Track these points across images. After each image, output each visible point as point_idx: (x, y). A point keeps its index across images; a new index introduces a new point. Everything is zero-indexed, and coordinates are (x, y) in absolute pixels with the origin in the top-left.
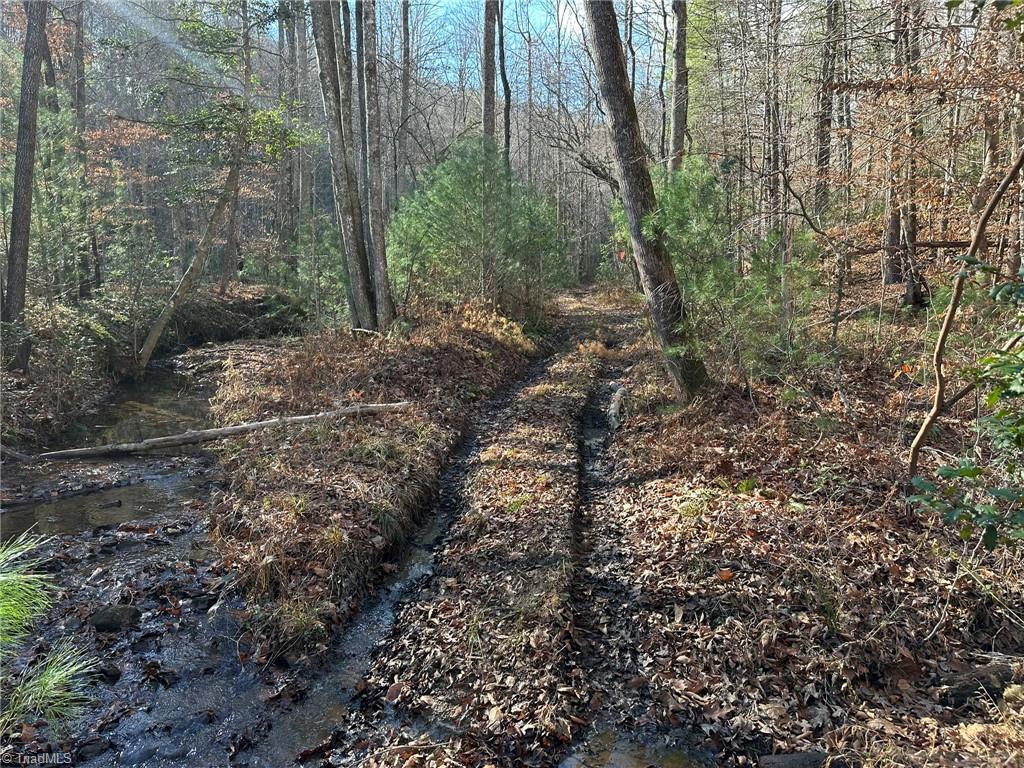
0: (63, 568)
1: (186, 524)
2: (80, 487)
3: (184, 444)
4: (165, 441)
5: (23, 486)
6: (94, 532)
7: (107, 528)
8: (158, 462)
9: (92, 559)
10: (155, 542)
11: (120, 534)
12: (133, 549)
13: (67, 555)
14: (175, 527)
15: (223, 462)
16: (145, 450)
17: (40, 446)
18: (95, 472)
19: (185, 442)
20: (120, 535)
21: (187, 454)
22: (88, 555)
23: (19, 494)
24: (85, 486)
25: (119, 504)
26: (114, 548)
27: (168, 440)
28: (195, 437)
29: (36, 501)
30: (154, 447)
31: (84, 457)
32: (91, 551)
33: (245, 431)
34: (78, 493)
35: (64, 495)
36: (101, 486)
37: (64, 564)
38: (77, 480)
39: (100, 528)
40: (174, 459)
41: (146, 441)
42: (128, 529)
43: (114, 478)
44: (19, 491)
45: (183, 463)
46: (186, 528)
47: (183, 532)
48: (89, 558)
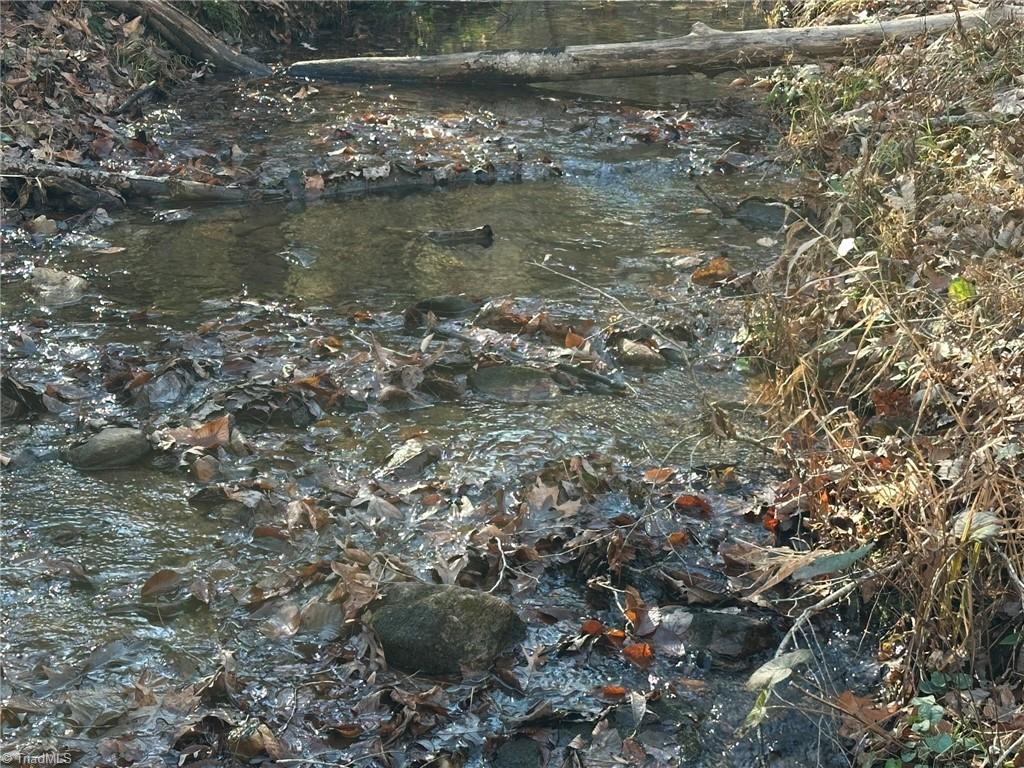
0: (313, 419)
1: (681, 334)
2: (383, 171)
3: (685, 69)
4: (627, 55)
5: (237, 150)
6: (409, 319)
7: (447, 310)
8: (604, 120)
9: (397, 405)
10: (582, 379)
11: (481, 336)
12: (517, 392)
13: (326, 379)
14: (644, 336)
15: (798, 137)
16: (568, 78)
17: (296, 41)
18: (430, 129)
19: (687, 65)
20: (481, 338)
21: (687, 104)
22: (386, 389)
23: (224, 172)
24: (397, 168)
25: (487, 238)
26: (462, 379)
27: (636, 54)
28: (716, 49)
29: (267, 197)
30: (594, 70)
31: (399, 81)
32: (396, 377)
33: (871, 45)
34: (377, 189)
35: (343, 191)
36: (442, 173)
37: (316, 409)
38: (375, 149)
39: (427, 306)
40: (650, 115)
41: (574, 50)
42: (505, 324)
43: (477, 152)
44: (228, 161)
45: (675, 131)
46: (681, 347)
47: (669, 358)
48: (390, 400)
